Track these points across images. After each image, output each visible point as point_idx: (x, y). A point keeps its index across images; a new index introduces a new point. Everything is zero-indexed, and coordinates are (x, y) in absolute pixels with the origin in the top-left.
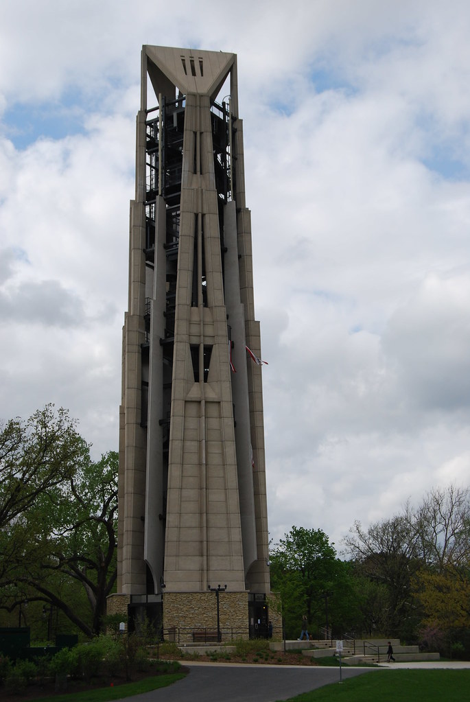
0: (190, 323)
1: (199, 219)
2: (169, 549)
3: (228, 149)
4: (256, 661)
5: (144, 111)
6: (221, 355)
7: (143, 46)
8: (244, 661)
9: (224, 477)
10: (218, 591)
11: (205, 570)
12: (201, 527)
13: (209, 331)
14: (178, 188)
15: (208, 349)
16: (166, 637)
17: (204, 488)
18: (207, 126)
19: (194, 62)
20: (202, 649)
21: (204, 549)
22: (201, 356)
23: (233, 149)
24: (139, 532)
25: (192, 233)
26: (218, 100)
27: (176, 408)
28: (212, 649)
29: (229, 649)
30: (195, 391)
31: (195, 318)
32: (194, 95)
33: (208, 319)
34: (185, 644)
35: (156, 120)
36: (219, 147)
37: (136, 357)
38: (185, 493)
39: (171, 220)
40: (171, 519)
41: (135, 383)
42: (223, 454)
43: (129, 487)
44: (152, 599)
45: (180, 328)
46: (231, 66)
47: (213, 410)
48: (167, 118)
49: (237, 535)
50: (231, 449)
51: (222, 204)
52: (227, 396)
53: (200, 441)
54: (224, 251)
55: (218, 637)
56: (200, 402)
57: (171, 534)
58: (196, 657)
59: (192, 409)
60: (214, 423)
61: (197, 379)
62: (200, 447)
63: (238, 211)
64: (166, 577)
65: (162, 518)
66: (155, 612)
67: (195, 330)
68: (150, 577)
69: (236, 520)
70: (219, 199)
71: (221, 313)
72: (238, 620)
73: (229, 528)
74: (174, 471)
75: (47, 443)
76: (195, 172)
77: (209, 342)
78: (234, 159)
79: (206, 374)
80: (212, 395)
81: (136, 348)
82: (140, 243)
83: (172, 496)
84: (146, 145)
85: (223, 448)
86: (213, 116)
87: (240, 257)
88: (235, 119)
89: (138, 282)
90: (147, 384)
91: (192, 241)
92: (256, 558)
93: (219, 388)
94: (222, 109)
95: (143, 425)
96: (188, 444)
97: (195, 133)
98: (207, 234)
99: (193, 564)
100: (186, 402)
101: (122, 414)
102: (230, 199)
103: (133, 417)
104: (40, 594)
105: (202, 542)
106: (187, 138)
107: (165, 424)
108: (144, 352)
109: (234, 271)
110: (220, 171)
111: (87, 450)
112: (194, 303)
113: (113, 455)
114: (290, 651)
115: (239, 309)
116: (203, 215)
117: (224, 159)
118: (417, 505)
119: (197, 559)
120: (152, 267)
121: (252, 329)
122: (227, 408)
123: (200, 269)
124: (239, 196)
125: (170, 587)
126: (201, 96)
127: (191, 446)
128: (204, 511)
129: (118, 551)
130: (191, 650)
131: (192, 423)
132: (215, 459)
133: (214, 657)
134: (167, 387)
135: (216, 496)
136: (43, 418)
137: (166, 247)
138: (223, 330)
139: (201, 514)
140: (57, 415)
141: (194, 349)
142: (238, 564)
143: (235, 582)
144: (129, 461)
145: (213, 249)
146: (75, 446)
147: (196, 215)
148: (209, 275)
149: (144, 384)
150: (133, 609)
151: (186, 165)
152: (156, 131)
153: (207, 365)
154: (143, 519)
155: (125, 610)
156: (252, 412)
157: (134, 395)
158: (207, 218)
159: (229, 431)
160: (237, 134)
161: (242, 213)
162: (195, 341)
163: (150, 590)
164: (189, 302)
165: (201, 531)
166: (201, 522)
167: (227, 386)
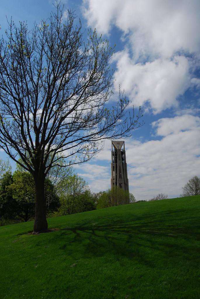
5: (112, 150)
7: (112, 141)
13: (122, 182)
14: (117, 161)
15: (122, 184)
18: (120, 153)
25: (119, 169)
33: (121, 180)
36: (122, 155)
39: (116, 165)
45: (118, 181)
46: (124, 143)
48: (115, 152)
51: (123, 163)
54: (123, 170)
71: (123, 179)
76: (119, 159)
84: (113, 155)
86: (121, 151)
88: (124, 150)
89: (112, 175)
97: (119, 155)
109: (125, 173)
115: (125, 178)
121: (127, 180)
123: (120, 172)
126: (120, 149)
137: (116, 170)
138: (123, 181)
141: (120, 184)
145: (122, 170)
147: (120, 166)
153: (121, 186)
160: (125, 153)
161: (126, 164)
164: (119, 177)
167: (124, 189)
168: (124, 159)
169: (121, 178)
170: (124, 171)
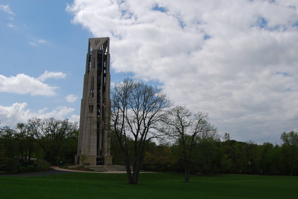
0: (89, 101)
6: (95, 107)
7: (89, 39)
11: (89, 151)
13: (93, 102)
15: (93, 106)
17: (89, 135)
18: (96, 57)
19: (98, 41)
21: (89, 147)
25: (91, 81)
30: (89, 115)
33: (93, 100)
38: (86, 136)
40: (83, 141)
42: (94, 128)
45: (87, 102)
47: (92, 119)
49: (96, 144)
52: (96, 116)
53: (89, 125)
56: (90, 117)
59: (88, 119)
60: (92, 121)
61: (90, 112)
68: (80, 151)
69: (96, 141)
71: (95, 98)
73: (94, 143)
74: (84, 132)
76: (93, 68)
77: (92, 104)
79: (92, 111)
80: (92, 116)
83: (84, 136)
85: (94, 126)
89: (84, 92)
91: (91, 83)
92: (101, 149)
93: (94, 114)
96: (87, 126)
97: (93, 59)
98: (94, 81)
100: (87, 117)
116: (93, 77)
119: (87, 149)
122: (95, 118)
124: (107, 71)
126: (95, 50)
128: (89, 139)
131: (88, 122)
132: (92, 129)
135: (92, 137)
138: (95, 102)
141: (90, 106)
142: (96, 150)
143: (95, 154)
145: (95, 85)
148: (94, 90)
151: (91, 66)
153: (92, 109)
162: (90, 104)
164: (89, 96)
165: (88, 144)
166: (88, 142)
169: (93, 96)
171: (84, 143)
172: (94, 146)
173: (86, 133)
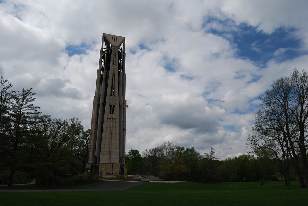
0: (110, 99)
1: (114, 75)
2: (101, 153)
3: (122, 59)
4: (121, 180)
5: (102, 49)
6: (117, 107)
7: (103, 34)
8: (118, 180)
9: (116, 137)
10: (113, 163)
11: (110, 158)
12: (109, 148)
13: (114, 102)
14: (109, 68)
15: (114, 106)
16: (100, 174)
17: (111, 139)
18: (117, 53)
19: (115, 38)
20: (108, 177)
21: (110, 153)
22: (112, 107)
23: (123, 60)
24: (94, 149)
25: (112, 79)
26: (120, 48)
27: (105, 119)
28: (111, 177)
29: (114, 177)
30: (110, 116)
31: (111, 99)
32: (115, 46)
33: (114, 99)
34: (104, 176)
35: (105, 51)
36: (120, 59)
37: (96, 107)
38: (106, 140)
39: (107, 75)
40: (102, 146)
41: (96, 113)
42: (116, 131)
43: (93, 138)
44: (97, 164)
45: (107, 101)
46: (124, 40)
47: (114, 121)
48: (108, 51)
49: (118, 150)
50: (118, 130)
51: (119, 72)
52: (118, 117)
53: (110, 128)
54: (119, 83)
55: (112, 174)
56: (111, 118)
57: (102, 149)
58: (106, 179)
59: (109, 120)
60: (114, 124)
61: (111, 113)
62: (110, 129)
63: (123, 74)
64: (100, 160)
65: (100, 145)
66: (97, 168)
67: (111, 101)
68: (96, 159)
69: (118, 147)
70: (119, 71)
71: (117, 98)
72: (117, 170)
73: (116, 149)
74: (104, 135)
75: (73, 126)
76: (113, 64)
77: (114, 104)
78: (123, 62)
79: (113, 112)
80: (114, 117)
81: (96, 105)
82: (99, 80)
83: (103, 140)
84: (102, 57)
86: (119, 51)
87: (123, 85)
88: (124, 53)
89: (98, 89)
90: (99, 113)
91: (112, 80)
92: (122, 156)
93: (116, 115)
94: (121, 50)
95: (97, 123)
96: (108, 128)
97: (114, 55)
98: (116, 79)
99: (107, 157)
100: (108, 118)
101: (92, 120)
102: (121, 71)
103: (94, 121)
104: (70, 163)
105: (109, 151)
106: (112, 56)
107: (102, 123)
108: (98, 106)
110: (119, 64)
111: (83, 128)
112: (111, 95)
113: (89, 130)
114: (129, 178)
115: (122, 97)
116: (115, 74)
117: (120, 62)
118: (160, 145)
119: (108, 155)
120: (102, 86)
121: (124, 102)
122: (117, 120)
123: (113, 87)
124: (124, 71)
125: (101, 162)
126: (116, 46)
127: (108, 129)
128: (110, 144)
129: (89, 153)
130: (105, 177)
131: (109, 123)
132: (114, 132)
133: (111, 179)
134: (103, 114)
135: (114, 141)
136: (72, 120)
137: (105, 81)
138: (118, 102)
139: (110, 145)
140: (76, 120)
141: (110, 106)
142: (118, 157)
143: (117, 161)
144: (93, 132)
145: (117, 83)
146: (80, 127)
147: (113, 74)
148: (115, 89)
149: (98, 114)
150: (92, 167)
151: (111, 62)
152: (105, 54)
153: (113, 110)
154: (96, 146)
155: (90, 167)
156: (123, 121)
157: (95, 116)
158: (116, 75)
159: (118, 126)
160: (124, 56)
161: (124, 75)
162: (111, 104)
163: (96, 162)
164: (110, 95)
165: (110, 149)
166: (109, 147)
167: (118, 115)
168: (122, 67)
169: (114, 95)
170: (121, 84)
171: (104, 148)
172: (116, 152)
173: (106, 136)
